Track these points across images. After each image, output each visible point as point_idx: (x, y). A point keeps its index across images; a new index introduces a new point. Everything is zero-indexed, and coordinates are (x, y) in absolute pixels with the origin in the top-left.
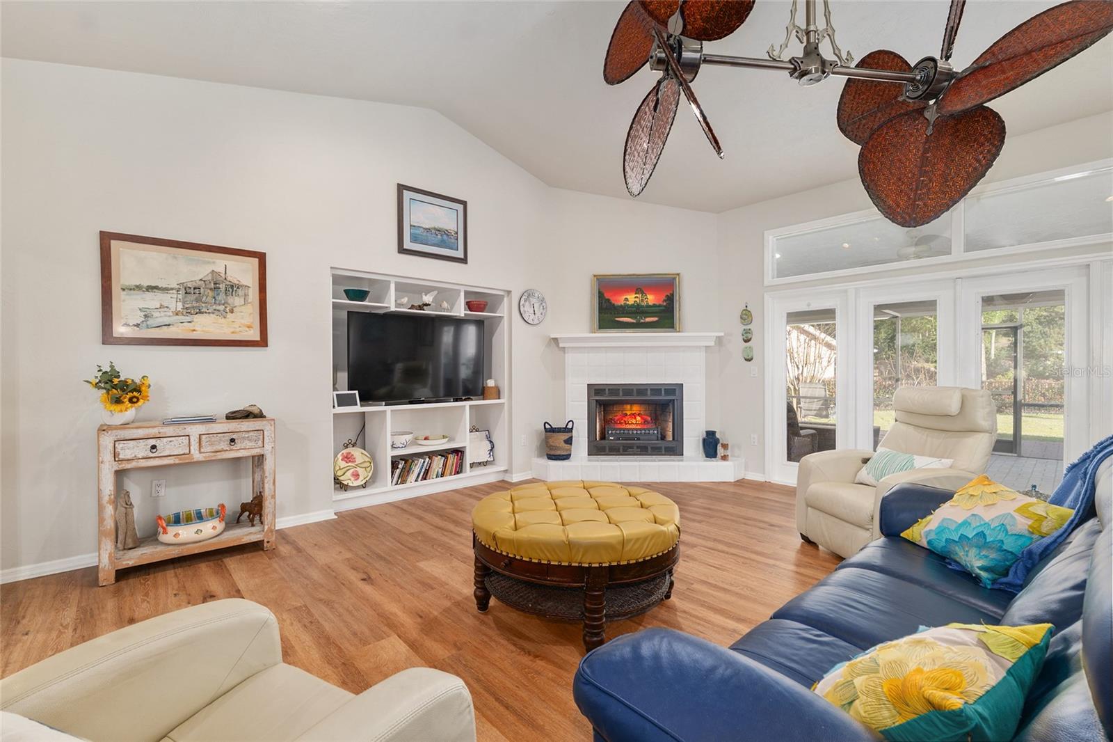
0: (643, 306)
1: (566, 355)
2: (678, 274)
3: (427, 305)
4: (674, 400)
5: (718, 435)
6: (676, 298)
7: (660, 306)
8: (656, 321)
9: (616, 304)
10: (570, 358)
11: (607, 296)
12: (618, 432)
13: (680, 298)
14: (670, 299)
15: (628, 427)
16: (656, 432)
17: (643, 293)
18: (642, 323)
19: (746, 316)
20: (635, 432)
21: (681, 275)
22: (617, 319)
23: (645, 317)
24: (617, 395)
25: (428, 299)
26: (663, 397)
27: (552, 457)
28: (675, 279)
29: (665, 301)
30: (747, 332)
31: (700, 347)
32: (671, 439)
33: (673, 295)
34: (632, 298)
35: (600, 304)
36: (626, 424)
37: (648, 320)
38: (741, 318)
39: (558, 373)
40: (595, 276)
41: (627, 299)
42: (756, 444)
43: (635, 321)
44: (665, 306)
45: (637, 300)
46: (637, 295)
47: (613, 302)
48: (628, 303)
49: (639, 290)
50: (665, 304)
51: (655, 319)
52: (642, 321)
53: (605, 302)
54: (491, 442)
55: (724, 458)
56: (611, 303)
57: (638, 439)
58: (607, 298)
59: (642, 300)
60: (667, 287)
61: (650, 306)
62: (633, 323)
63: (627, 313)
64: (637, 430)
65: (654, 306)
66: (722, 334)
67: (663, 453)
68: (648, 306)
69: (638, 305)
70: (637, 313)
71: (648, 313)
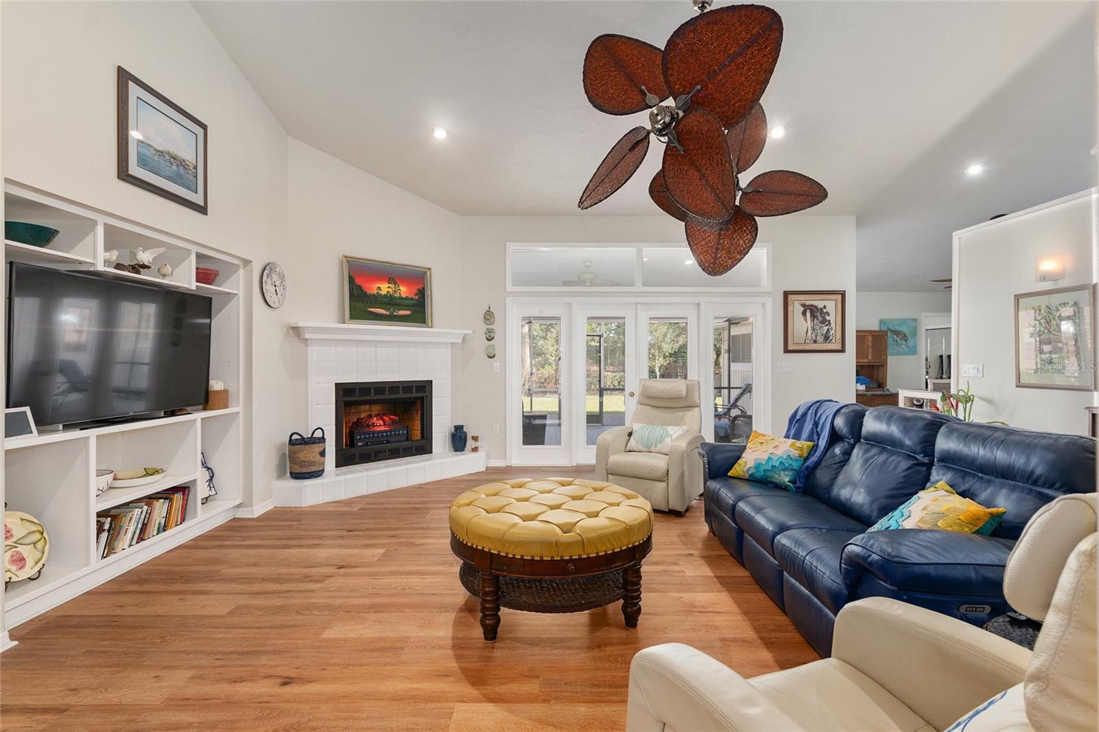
0: (396, 298)
1: (309, 348)
2: (430, 269)
3: (144, 266)
4: (423, 397)
5: (465, 430)
6: (427, 293)
7: (412, 299)
8: (409, 315)
9: (368, 292)
10: (314, 352)
11: (358, 282)
12: (367, 436)
13: (431, 293)
14: (422, 293)
15: (377, 429)
16: (405, 432)
17: (395, 283)
18: (396, 315)
19: (489, 316)
20: (385, 434)
21: (432, 270)
22: (369, 309)
23: (399, 310)
24: (369, 394)
25: (145, 257)
26: (414, 394)
27: (296, 476)
28: (426, 272)
29: (416, 294)
30: (490, 331)
31: (446, 343)
32: (419, 437)
33: (424, 289)
34: (385, 288)
35: (351, 290)
36: (374, 426)
37: (402, 313)
38: (485, 318)
39: (299, 371)
40: (345, 257)
41: (379, 288)
42: (498, 433)
43: (388, 313)
44: (417, 300)
45: (390, 290)
46: (390, 285)
47: (365, 289)
48: (380, 292)
49: (391, 280)
50: (417, 297)
51: (408, 313)
52: (395, 313)
53: (356, 289)
54: (208, 469)
55: (475, 449)
56: (362, 290)
57: (388, 442)
58: (358, 284)
59: (395, 292)
60: (418, 279)
61: (403, 299)
62: (387, 315)
63: (380, 303)
64: (386, 431)
65: (407, 298)
66: (471, 332)
67: (414, 453)
68: (401, 298)
69: (391, 296)
70: (390, 304)
71: (401, 305)
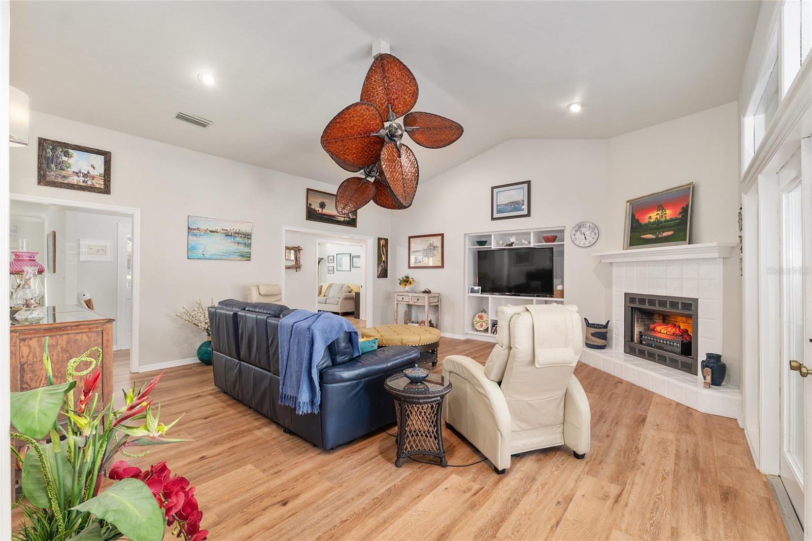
0: (662, 222)
1: (613, 269)
2: (692, 184)
3: (513, 243)
4: (691, 316)
6: (689, 208)
7: (676, 219)
8: (672, 234)
9: (642, 223)
10: (615, 271)
12: (649, 338)
13: (692, 208)
14: (685, 211)
15: (659, 335)
17: (663, 209)
22: (642, 236)
23: (663, 232)
25: (513, 240)
28: (688, 189)
29: (680, 213)
33: (688, 206)
34: (654, 216)
35: (632, 225)
37: (665, 234)
40: (628, 202)
41: (650, 217)
43: (655, 237)
44: (680, 219)
45: (658, 216)
46: (658, 212)
48: (651, 220)
49: (660, 207)
50: (680, 216)
51: (671, 233)
52: (660, 236)
53: (635, 223)
56: (639, 223)
57: (662, 348)
58: (637, 218)
59: (662, 216)
61: (668, 221)
62: (653, 238)
63: (649, 230)
65: (672, 220)
68: (666, 221)
69: (658, 221)
70: (658, 228)
71: (666, 227)
